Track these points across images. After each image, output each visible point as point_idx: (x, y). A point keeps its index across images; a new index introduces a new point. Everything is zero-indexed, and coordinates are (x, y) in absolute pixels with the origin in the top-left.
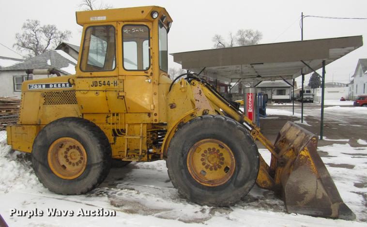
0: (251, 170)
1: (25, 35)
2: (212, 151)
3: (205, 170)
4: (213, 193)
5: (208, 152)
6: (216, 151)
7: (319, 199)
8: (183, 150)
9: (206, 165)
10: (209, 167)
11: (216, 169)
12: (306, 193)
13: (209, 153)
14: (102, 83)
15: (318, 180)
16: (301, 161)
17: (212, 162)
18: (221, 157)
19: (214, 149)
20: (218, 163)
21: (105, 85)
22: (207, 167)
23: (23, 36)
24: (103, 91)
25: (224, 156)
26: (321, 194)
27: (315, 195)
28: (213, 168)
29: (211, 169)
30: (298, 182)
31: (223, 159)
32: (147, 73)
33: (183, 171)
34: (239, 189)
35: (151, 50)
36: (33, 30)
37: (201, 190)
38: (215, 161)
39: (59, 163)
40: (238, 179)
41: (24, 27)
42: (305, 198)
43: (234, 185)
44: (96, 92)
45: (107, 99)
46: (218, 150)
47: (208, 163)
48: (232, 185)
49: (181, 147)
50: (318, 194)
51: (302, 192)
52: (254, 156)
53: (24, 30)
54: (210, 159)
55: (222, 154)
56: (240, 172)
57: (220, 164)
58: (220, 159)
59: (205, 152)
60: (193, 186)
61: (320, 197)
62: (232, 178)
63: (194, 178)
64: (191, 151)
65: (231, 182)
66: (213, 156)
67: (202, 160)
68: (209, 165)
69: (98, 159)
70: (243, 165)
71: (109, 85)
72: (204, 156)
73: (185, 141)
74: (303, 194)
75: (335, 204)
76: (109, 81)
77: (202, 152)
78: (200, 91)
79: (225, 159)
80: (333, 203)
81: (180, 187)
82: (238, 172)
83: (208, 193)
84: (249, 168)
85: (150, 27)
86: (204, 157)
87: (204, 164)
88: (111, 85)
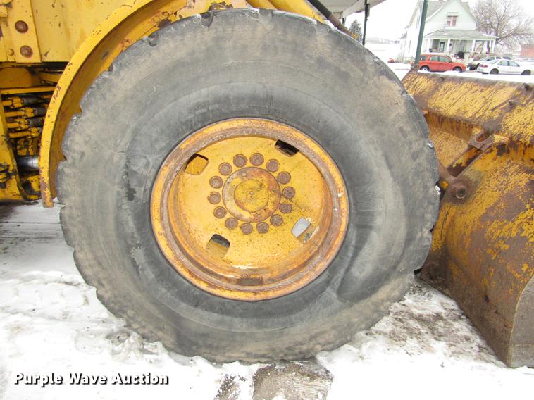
2: (249, 164)
3: (225, 233)
4: (259, 326)
5: (235, 168)
6: (263, 166)
8: (129, 173)
9: (228, 216)
10: (240, 223)
11: (263, 230)
13: (240, 172)
17: (249, 206)
18: (283, 186)
19: (257, 158)
20: (270, 207)
22: (230, 225)
25: (294, 183)
28: (254, 225)
29: (246, 229)
31: (290, 193)
34: (357, 306)
37: (216, 316)
38: (260, 204)
40: (356, 272)
43: (339, 292)
46: (273, 163)
47: (236, 210)
48: (331, 293)
49: (119, 159)
52: (426, 188)
54: (241, 196)
55: (286, 177)
56: (366, 249)
57: (278, 212)
58: (280, 195)
59: (225, 169)
62: (332, 268)
63: (187, 275)
64: (164, 173)
65: (328, 282)
66: (251, 184)
67: (213, 198)
68: (238, 218)
70: (378, 221)
72: (221, 184)
73: (136, 132)
77: (212, 170)
79: (298, 194)
81: (130, 313)
82: (358, 249)
83: (240, 325)
84: (401, 234)
86: (218, 190)
87: (219, 213)
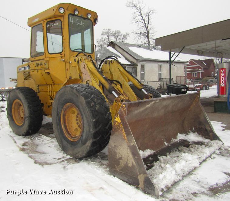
0: (89, 131)
1: (102, 39)
3: (78, 128)
4: (71, 147)
7: (129, 167)
8: (58, 111)
9: (79, 124)
10: (80, 126)
12: (120, 158)
14: (39, 64)
15: (128, 148)
16: (116, 127)
21: (40, 65)
23: (101, 40)
24: (40, 69)
26: (131, 162)
27: (127, 163)
29: (81, 128)
30: (115, 147)
32: (61, 55)
33: (59, 126)
34: (84, 146)
35: (63, 37)
36: (107, 36)
37: (67, 143)
39: (20, 115)
40: (83, 138)
41: (102, 34)
42: (120, 164)
44: (37, 70)
45: (42, 75)
48: (80, 142)
49: (56, 109)
50: (128, 162)
51: (118, 157)
52: (90, 119)
53: (102, 36)
54: (80, 120)
59: (78, 114)
60: (63, 139)
61: (130, 165)
62: (81, 136)
63: (65, 133)
64: (62, 112)
65: (81, 139)
67: (77, 120)
69: (27, 114)
70: (85, 126)
71: (42, 65)
73: (58, 104)
74: (118, 159)
75: (141, 175)
76: (42, 63)
77: (76, 114)
78: (85, 65)
80: (140, 174)
82: (83, 132)
85: (62, 21)
86: (77, 118)
88: (43, 65)
